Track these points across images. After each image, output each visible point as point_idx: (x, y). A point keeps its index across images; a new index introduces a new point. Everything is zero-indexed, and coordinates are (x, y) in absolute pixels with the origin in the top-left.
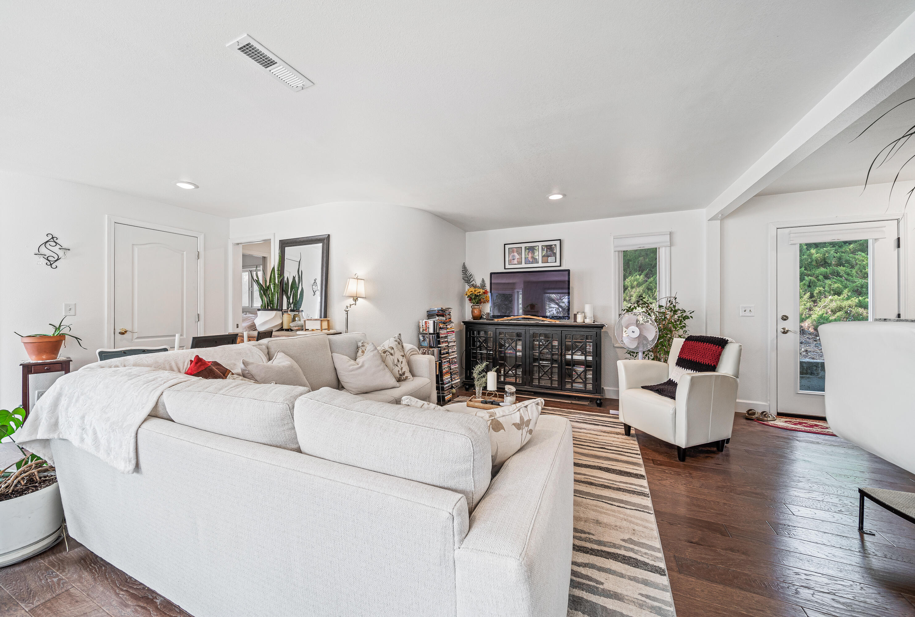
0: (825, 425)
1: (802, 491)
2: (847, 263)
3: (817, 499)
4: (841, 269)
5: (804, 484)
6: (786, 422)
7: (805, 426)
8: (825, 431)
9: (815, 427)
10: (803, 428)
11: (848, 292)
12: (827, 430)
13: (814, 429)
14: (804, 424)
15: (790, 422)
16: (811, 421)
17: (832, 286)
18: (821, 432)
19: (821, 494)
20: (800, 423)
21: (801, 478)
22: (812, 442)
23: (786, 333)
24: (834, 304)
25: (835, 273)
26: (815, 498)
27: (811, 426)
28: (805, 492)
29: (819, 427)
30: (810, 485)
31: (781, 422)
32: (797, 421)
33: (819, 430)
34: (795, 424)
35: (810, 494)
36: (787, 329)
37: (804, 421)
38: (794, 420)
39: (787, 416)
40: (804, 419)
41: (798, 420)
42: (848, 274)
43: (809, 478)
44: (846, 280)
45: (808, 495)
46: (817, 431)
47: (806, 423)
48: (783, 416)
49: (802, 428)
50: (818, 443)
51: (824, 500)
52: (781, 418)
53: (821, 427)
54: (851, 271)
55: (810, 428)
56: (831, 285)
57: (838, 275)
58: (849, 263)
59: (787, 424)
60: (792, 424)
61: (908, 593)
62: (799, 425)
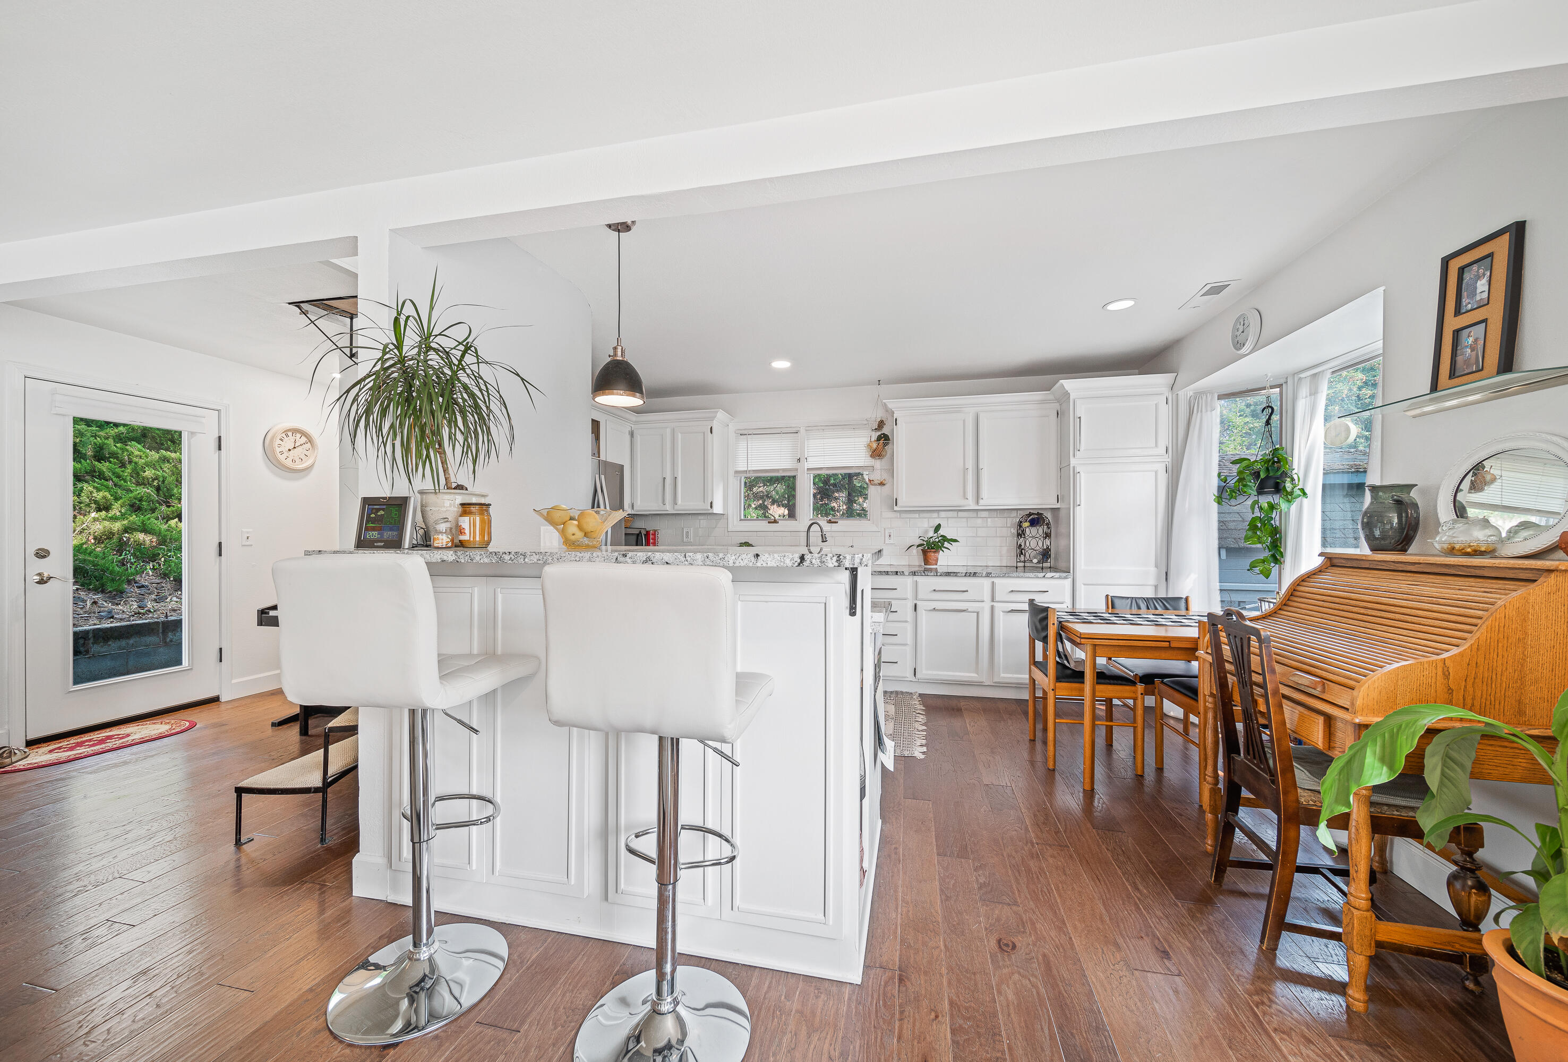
0: (122, 732)
1: (138, 844)
2: (114, 458)
3: (166, 840)
4: (104, 467)
5: (135, 831)
6: (50, 751)
7: (91, 746)
8: (127, 741)
9: (108, 741)
10: (90, 750)
11: (122, 507)
12: (130, 738)
13: (109, 745)
14: (87, 744)
15: (59, 748)
16: (98, 734)
17: (94, 495)
18: (122, 745)
19: (168, 831)
20: (80, 745)
21: (128, 826)
22: (116, 766)
23: (46, 582)
24: (98, 526)
25: (95, 472)
26: (163, 840)
27: (102, 741)
28: (145, 840)
29: (115, 738)
30: (146, 828)
31: (41, 755)
32: (71, 742)
33: (119, 743)
34: (71, 749)
35: (152, 839)
36: (46, 575)
37: (85, 739)
38: (65, 743)
39: (50, 741)
40: (82, 736)
41: (73, 740)
42: (119, 477)
43: (140, 819)
44: (115, 485)
45: (151, 844)
46: (115, 746)
47: (90, 740)
48: (40, 743)
49: (88, 749)
50: (125, 763)
51: (176, 836)
52: (37, 748)
53: (118, 738)
54: (123, 472)
55: (101, 744)
56: (91, 493)
57: (101, 476)
58: (117, 458)
59: (56, 754)
60: (64, 751)
61: (308, 875)
62: (78, 748)
